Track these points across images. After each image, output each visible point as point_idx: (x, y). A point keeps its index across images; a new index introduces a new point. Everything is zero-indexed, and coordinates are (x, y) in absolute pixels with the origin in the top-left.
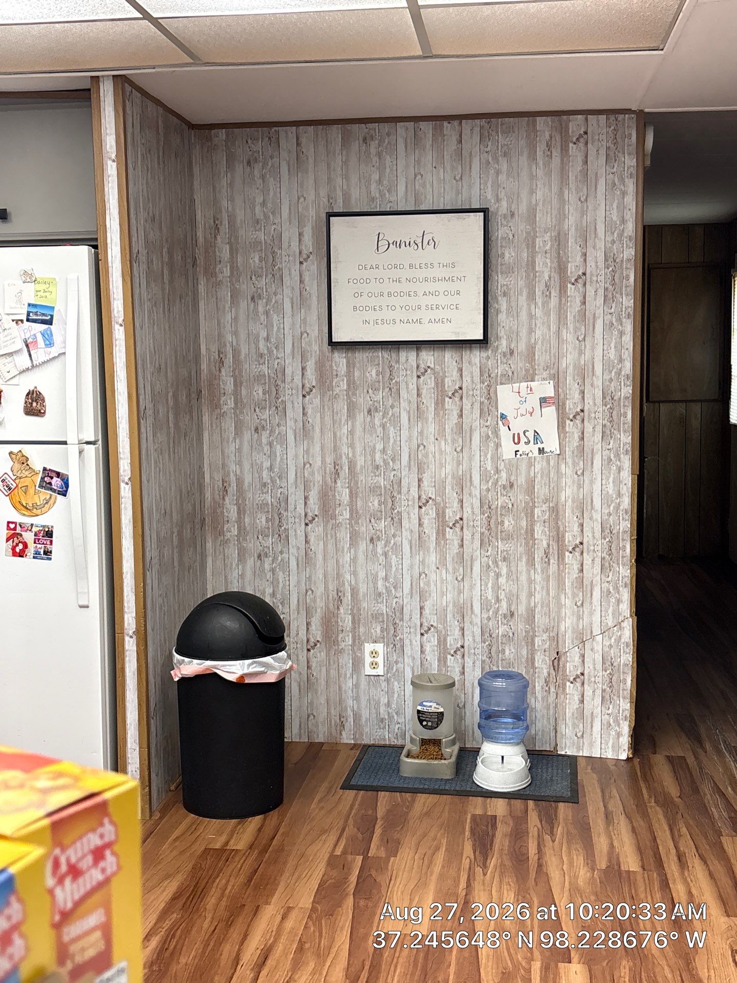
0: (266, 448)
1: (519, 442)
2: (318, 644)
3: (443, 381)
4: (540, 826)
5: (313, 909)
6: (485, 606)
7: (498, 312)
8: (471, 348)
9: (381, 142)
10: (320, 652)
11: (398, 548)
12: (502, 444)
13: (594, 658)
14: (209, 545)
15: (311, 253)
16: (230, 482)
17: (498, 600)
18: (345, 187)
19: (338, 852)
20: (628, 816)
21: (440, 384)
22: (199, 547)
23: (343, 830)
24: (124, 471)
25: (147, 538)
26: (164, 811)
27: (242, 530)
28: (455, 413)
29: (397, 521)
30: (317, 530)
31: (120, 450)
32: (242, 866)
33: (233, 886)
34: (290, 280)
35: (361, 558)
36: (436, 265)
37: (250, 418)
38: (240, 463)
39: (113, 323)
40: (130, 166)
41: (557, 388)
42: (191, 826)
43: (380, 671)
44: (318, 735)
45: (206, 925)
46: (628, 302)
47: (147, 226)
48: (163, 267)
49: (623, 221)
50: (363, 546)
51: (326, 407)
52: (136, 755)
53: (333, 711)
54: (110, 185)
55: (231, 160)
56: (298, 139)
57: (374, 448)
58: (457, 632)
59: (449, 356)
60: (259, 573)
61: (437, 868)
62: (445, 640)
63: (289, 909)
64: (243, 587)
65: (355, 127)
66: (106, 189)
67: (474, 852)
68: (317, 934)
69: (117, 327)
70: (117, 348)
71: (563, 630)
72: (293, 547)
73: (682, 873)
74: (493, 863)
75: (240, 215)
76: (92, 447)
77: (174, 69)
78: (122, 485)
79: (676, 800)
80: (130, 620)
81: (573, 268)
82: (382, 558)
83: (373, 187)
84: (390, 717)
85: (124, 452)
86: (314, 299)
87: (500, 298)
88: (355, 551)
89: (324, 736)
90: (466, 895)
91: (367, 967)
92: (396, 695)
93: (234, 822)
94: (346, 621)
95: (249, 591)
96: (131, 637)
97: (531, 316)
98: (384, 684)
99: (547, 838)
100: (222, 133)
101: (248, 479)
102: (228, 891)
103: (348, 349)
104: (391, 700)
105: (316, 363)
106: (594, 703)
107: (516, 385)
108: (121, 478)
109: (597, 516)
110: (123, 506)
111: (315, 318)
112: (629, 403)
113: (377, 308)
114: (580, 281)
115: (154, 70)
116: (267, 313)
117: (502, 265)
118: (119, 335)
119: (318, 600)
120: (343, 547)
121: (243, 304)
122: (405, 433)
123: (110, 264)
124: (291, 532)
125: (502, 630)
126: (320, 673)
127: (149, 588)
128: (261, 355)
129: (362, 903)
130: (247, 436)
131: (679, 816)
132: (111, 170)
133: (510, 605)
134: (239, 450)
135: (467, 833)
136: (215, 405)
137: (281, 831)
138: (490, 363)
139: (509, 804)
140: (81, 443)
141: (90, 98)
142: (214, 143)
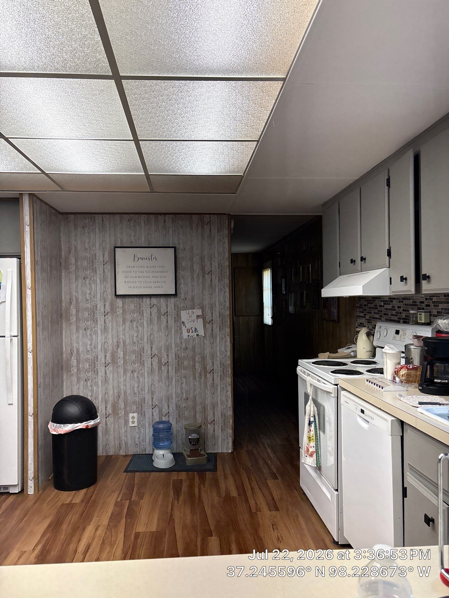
0: (89, 336)
1: (189, 332)
2: (110, 415)
3: (160, 310)
4: (199, 482)
5: (109, 525)
6: (177, 395)
7: (180, 284)
8: (170, 297)
9: (135, 221)
10: (111, 418)
11: (143, 375)
12: (183, 333)
13: (218, 414)
14: (65, 377)
15: (108, 261)
16: (74, 350)
17: (182, 393)
18: (121, 237)
19: (119, 500)
20: (232, 475)
21: (159, 310)
22: (60, 378)
23: (121, 490)
24: (30, 347)
25: (39, 375)
26: (44, 489)
27: (78, 370)
28: (165, 321)
29: (142, 363)
30: (110, 368)
31: (28, 339)
32: (78, 510)
33: (74, 519)
34: (99, 272)
35: (128, 379)
36: (157, 267)
37: (82, 325)
38: (78, 343)
39: (26, 288)
40: (35, 227)
41: (202, 312)
42: (56, 495)
43: (136, 424)
44: (110, 452)
45: (63, 537)
46: (227, 281)
47: (42, 251)
48: (47, 266)
49: (224, 253)
50: (128, 374)
51: (114, 320)
52: (33, 466)
53: (116, 442)
54: (27, 235)
55: (76, 227)
56: (102, 219)
57: (133, 336)
58: (166, 407)
59: (162, 300)
60: (86, 387)
61: (159, 503)
62: (162, 410)
63: (99, 526)
64: (79, 393)
65: (125, 216)
66: (25, 236)
67: (174, 495)
68: (110, 536)
69: (28, 290)
70: (28, 298)
71: (207, 403)
72: (100, 376)
73: (253, 496)
74: (181, 498)
75: (79, 247)
76: (16, 338)
77: (53, 192)
78: (29, 353)
79: (250, 467)
80: (31, 409)
81: (207, 269)
82: (136, 379)
83: (132, 237)
84: (140, 443)
85: (30, 340)
86: (109, 278)
87: (181, 279)
88: (125, 376)
89: (113, 453)
90: (171, 513)
91: (131, 548)
92: (142, 434)
93: (74, 492)
94: (122, 405)
95: (82, 395)
96: (31, 416)
97: (192, 286)
98: (137, 430)
99: (202, 486)
100: (73, 216)
101: (81, 349)
102: (72, 521)
103: (123, 297)
104: (140, 436)
105: (110, 303)
106: (218, 432)
107: (188, 311)
108: (28, 350)
109: (218, 359)
110: (29, 362)
111: (109, 286)
112: (228, 317)
113: (134, 282)
114: (209, 273)
115: (45, 192)
116: (90, 284)
117: (181, 267)
118: (29, 292)
119: (110, 397)
120: (121, 376)
121: (80, 281)
122: (145, 329)
123: (26, 265)
124: (99, 370)
125: (184, 405)
126: (111, 427)
127: (39, 395)
128: (87, 300)
129: (129, 520)
130: (81, 332)
131: (251, 474)
132: (27, 229)
133: (187, 394)
134: (78, 338)
135: (171, 487)
136: (68, 320)
137: (96, 492)
138: (178, 302)
139: (187, 474)
140: (11, 336)
141: (19, 201)
142: (69, 220)
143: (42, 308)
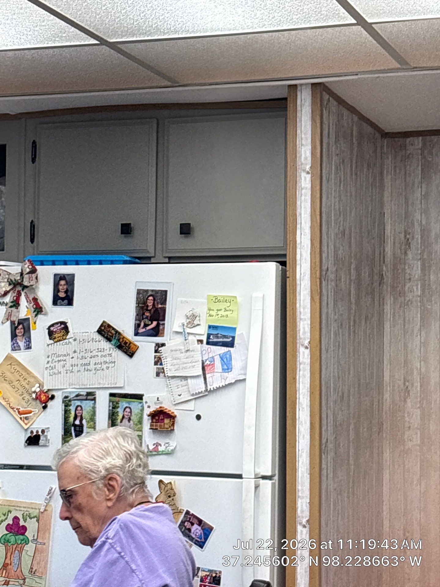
24: (302, 511)
31: (299, 487)
38: (425, 510)
39: (298, 345)
40: (324, 178)
47: (338, 241)
54: (303, 198)
66: (298, 203)
69: (302, 350)
70: (301, 373)
75: (435, 229)
76: (269, 483)
78: (300, 527)
85: (302, 490)
100: (418, 142)
108: (298, 519)
118: (304, 358)
121: (435, 326)
123: (298, 282)
130: (434, 477)
132: (305, 182)
136: (399, 440)
140: (257, 477)
141: (286, 107)
142: (408, 152)
143: (335, 402)
